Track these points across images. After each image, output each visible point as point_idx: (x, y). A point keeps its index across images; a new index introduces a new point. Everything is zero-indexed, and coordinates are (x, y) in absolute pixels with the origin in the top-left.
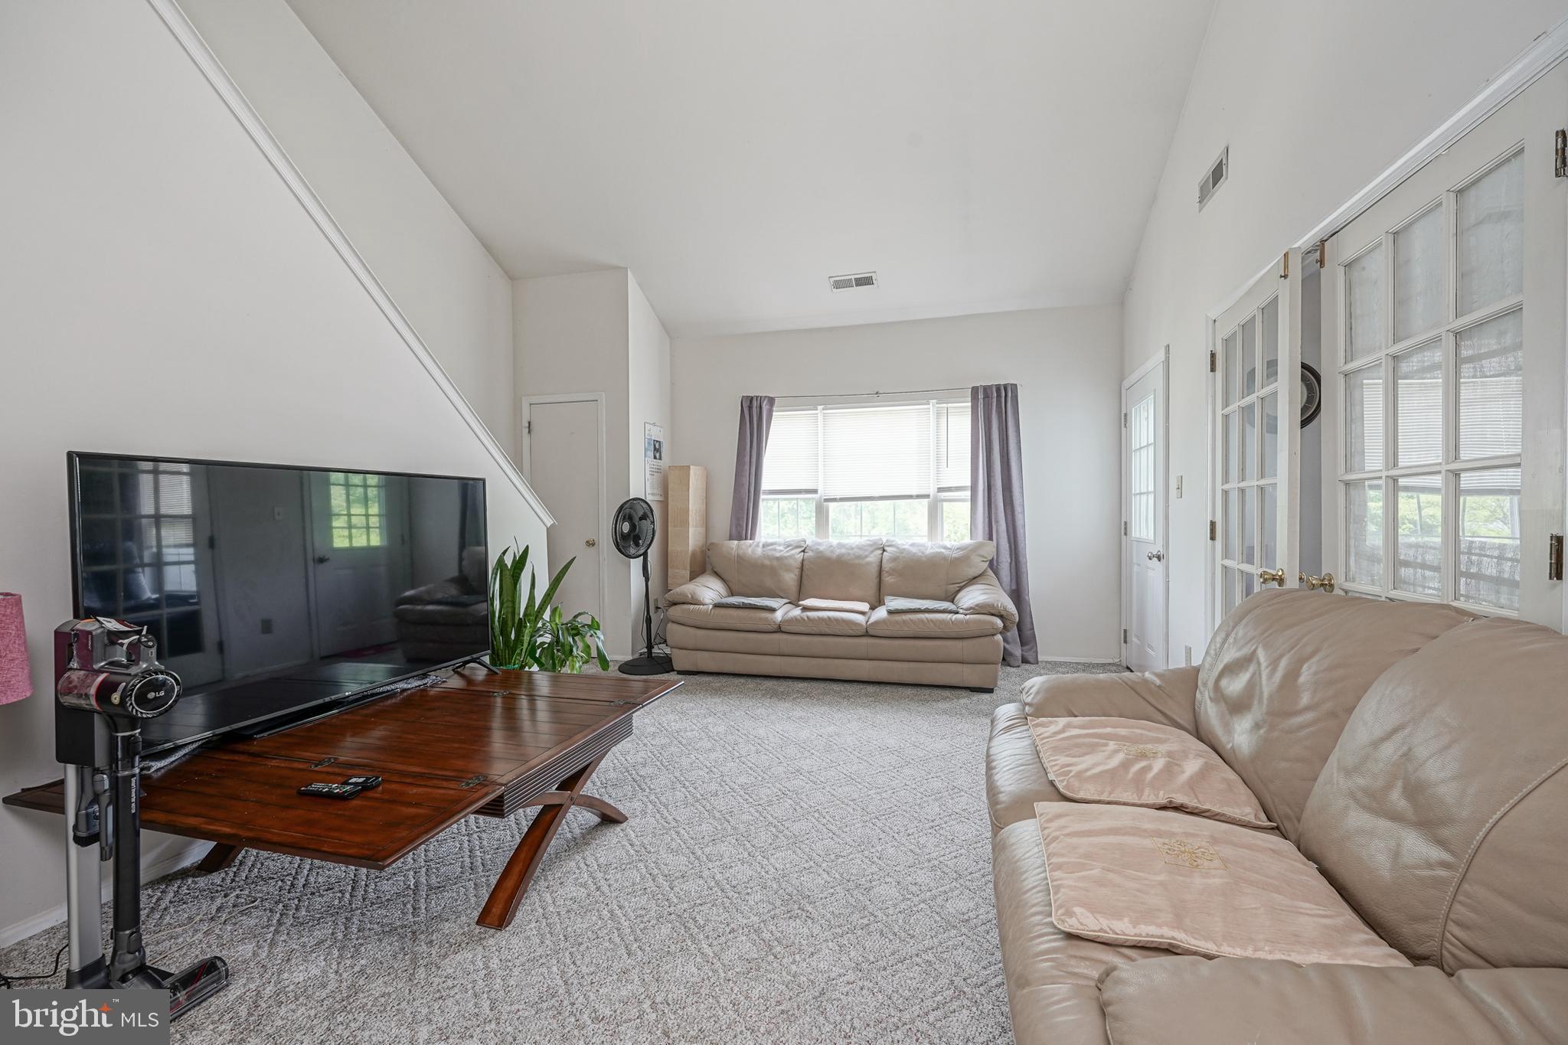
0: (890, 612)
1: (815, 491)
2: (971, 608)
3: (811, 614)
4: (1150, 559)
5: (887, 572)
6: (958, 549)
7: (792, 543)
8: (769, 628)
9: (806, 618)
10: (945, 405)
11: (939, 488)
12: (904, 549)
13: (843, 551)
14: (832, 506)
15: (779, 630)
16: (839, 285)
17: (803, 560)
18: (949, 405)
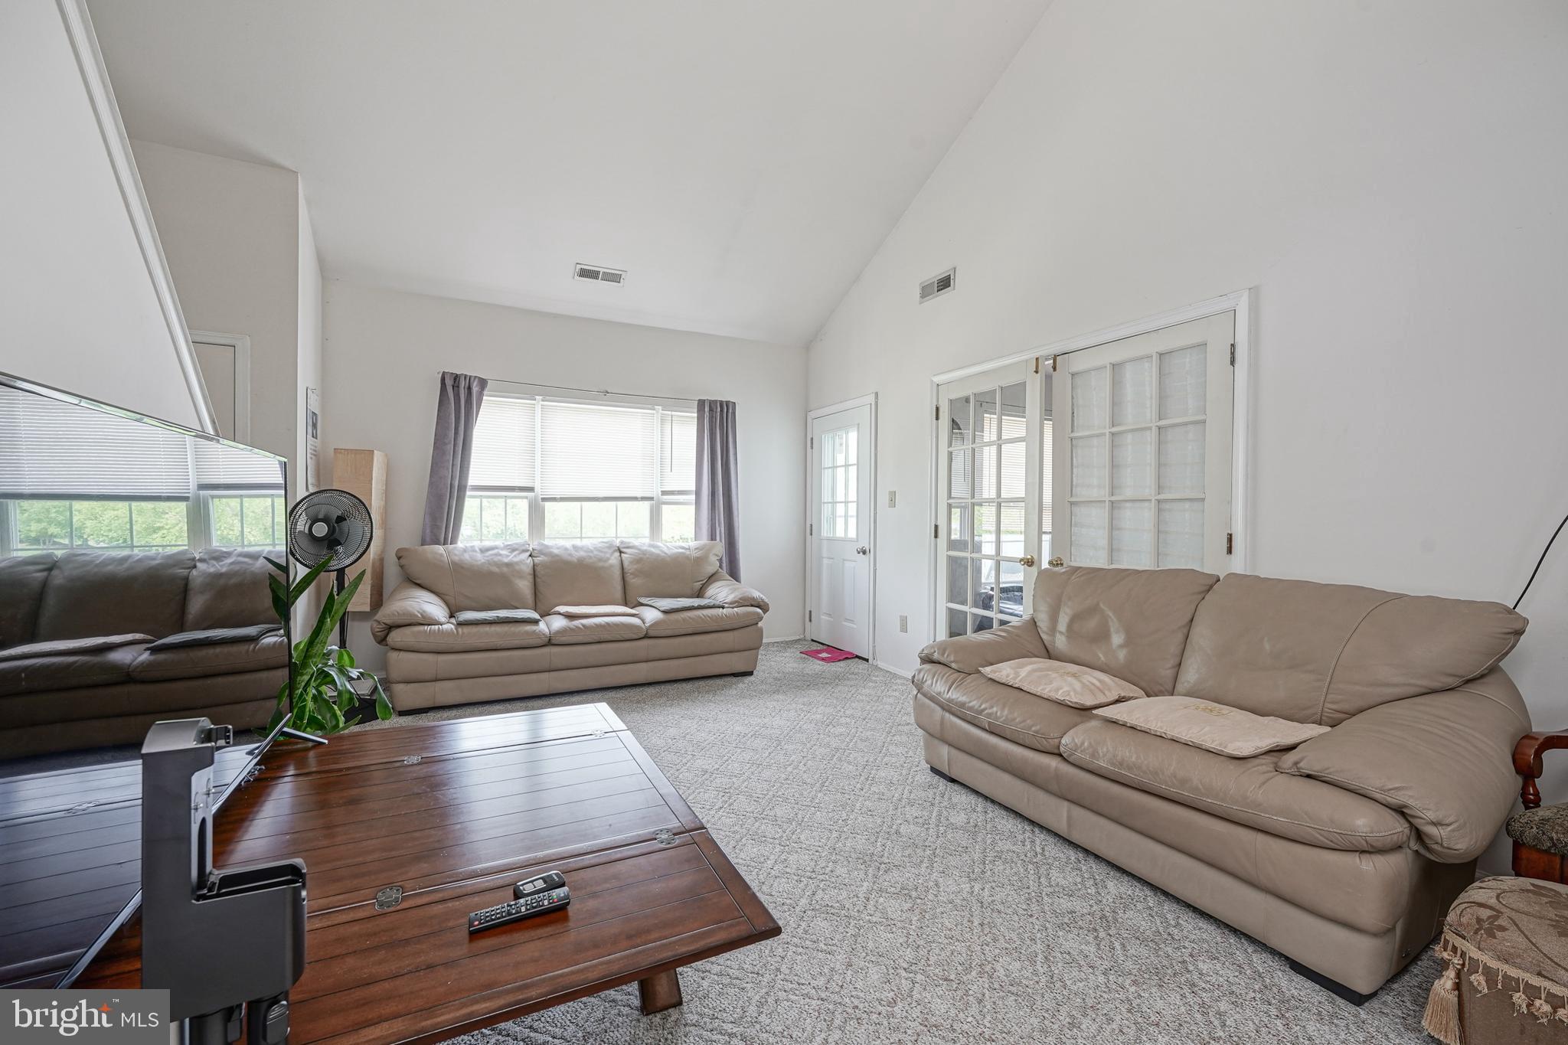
0: (665, 612)
1: (531, 489)
2: (736, 602)
3: (585, 621)
4: (859, 553)
5: (631, 574)
6: (696, 549)
7: (516, 546)
8: (538, 642)
9: (581, 626)
10: (669, 413)
11: (662, 491)
12: (646, 550)
13: (582, 554)
14: (548, 505)
15: (549, 642)
16: (585, 273)
17: (534, 565)
18: (673, 413)
